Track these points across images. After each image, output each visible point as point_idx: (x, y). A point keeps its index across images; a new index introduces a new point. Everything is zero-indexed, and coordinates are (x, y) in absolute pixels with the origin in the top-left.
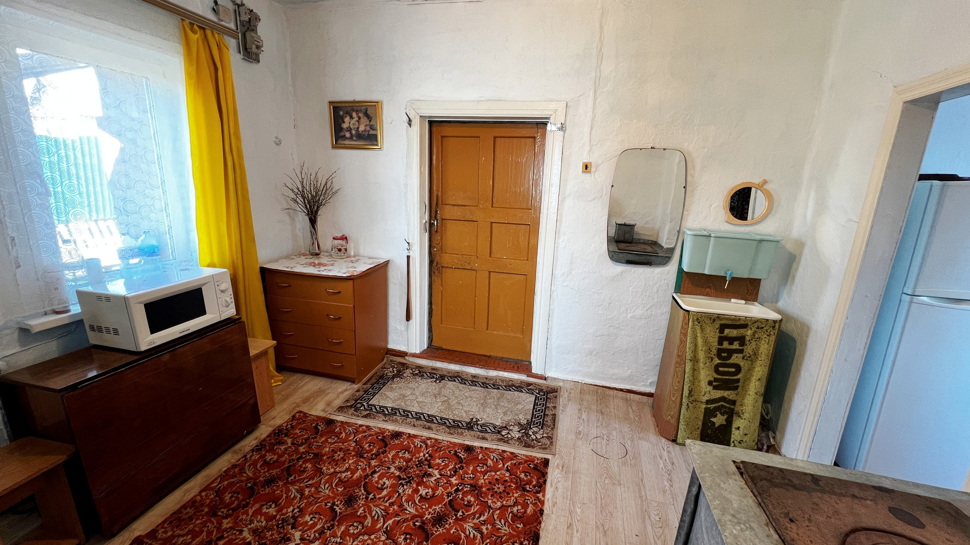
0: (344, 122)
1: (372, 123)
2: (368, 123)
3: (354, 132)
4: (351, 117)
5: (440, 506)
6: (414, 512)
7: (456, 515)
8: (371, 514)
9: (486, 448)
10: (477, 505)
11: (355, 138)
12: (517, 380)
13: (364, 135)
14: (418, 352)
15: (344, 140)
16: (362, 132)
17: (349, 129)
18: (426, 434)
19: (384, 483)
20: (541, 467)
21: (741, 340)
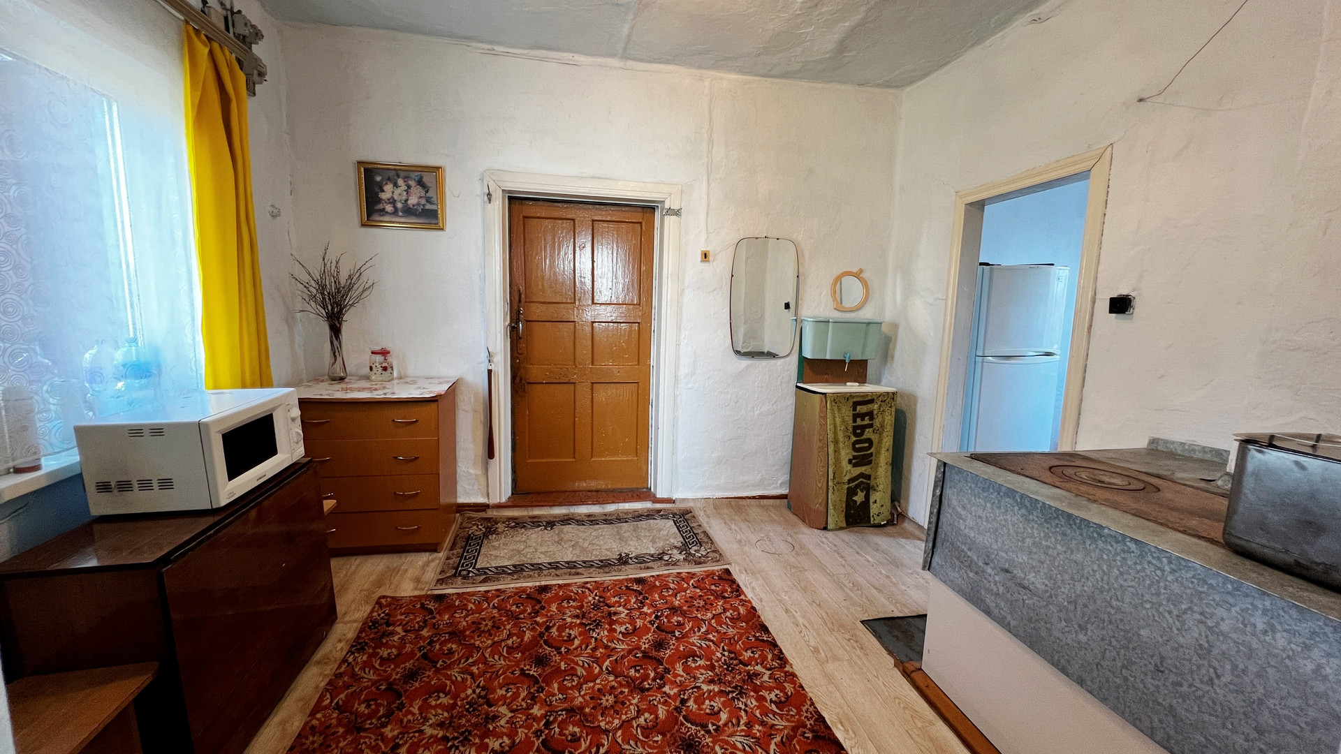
0: (383, 191)
1: (428, 195)
2: (423, 194)
3: (399, 205)
4: (396, 185)
5: (650, 634)
6: (626, 647)
7: (675, 636)
8: (578, 665)
9: (657, 575)
10: (689, 622)
11: (400, 214)
12: (643, 509)
13: (417, 210)
14: (503, 500)
15: (383, 215)
16: (414, 206)
17: (392, 201)
18: (579, 580)
19: (570, 634)
20: (726, 576)
21: (870, 414)
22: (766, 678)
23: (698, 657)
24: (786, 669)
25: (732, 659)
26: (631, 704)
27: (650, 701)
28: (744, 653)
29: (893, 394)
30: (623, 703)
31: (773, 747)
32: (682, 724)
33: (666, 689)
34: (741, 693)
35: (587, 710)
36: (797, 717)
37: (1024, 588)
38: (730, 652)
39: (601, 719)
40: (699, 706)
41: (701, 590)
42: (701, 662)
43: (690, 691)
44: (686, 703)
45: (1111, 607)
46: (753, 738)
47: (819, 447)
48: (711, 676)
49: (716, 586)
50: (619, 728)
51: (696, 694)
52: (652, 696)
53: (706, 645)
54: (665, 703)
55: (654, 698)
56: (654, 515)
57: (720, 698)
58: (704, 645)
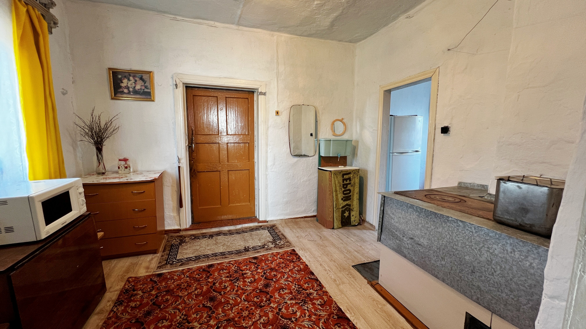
0: (122, 82)
1: (146, 85)
2: (143, 84)
3: (131, 89)
4: (129, 80)
5: (262, 281)
6: (252, 288)
7: (273, 281)
8: (230, 299)
9: (263, 255)
10: (279, 274)
11: (132, 93)
12: (254, 226)
13: (140, 92)
14: (188, 227)
15: (123, 94)
16: (138, 90)
17: (127, 88)
18: (227, 260)
19: (225, 285)
20: (293, 253)
21: (349, 179)
22: (315, 295)
23: (284, 289)
24: (323, 290)
25: (299, 288)
26: (257, 314)
27: (265, 311)
28: (304, 285)
29: (358, 170)
30: (253, 314)
31: (321, 324)
32: (280, 320)
33: (272, 305)
34: (305, 303)
35: (236, 319)
36: (330, 310)
37: (419, 245)
38: (298, 285)
39: (243, 322)
40: (287, 311)
41: (283, 259)
42: (286, 291)
43: (283, 304)
44: (281, 310)
45: (454, 249)
46: (312, 322)
47: (329, 194)
48: (291, 297)
49: (289, 257)
50: (252, 325)
51: (286, 306)
52: (266, 309)
53: (288, 283)
54: (272, 311)
55: (267, 309)
56: (259, 228)
57: (296, 306)
58: (287, 284)
